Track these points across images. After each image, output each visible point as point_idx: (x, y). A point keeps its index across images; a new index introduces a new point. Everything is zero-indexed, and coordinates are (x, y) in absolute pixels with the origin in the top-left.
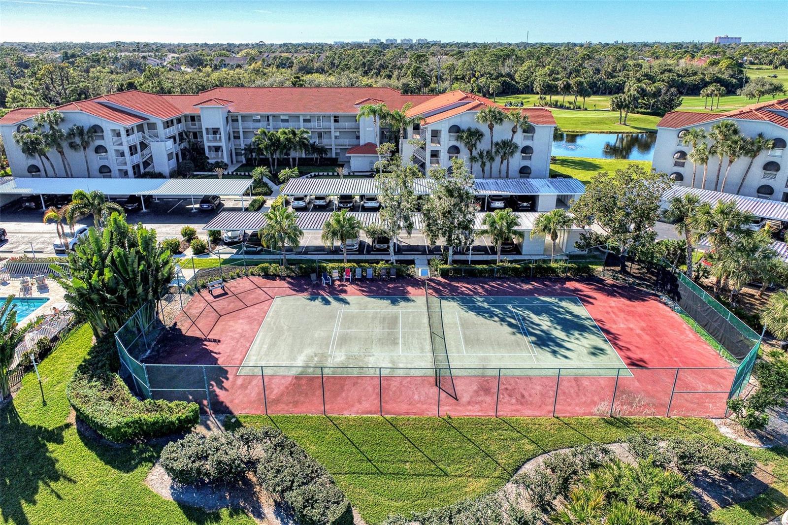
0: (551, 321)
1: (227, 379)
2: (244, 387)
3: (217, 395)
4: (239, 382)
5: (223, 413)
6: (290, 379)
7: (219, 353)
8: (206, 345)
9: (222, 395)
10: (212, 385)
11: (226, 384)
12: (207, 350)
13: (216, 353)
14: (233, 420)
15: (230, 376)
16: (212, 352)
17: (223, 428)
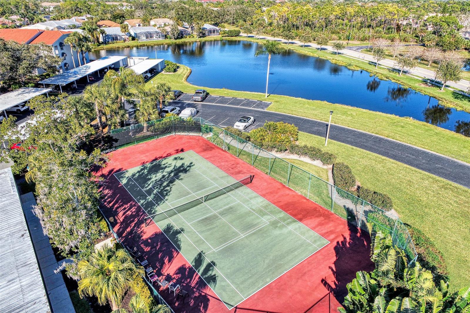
0: (154, 174)
1: (338, 242)
2: (332, 232)
3: (350, 236)
4: (332, 236)
5: (352, 225)
6: (305, 222)
7: (330, 267)
8: (335, 283)
9: (347, 234)
10: (349, 243)
11: (341, 239)
12: (336, 278)
13: (332, 270)
14: (350, 218)
15: (335, 244)
16: (334, 273)
17: (356, 217)
